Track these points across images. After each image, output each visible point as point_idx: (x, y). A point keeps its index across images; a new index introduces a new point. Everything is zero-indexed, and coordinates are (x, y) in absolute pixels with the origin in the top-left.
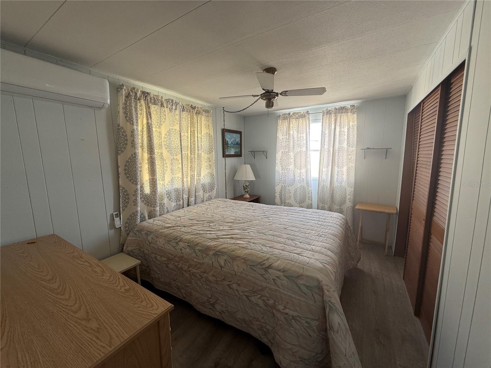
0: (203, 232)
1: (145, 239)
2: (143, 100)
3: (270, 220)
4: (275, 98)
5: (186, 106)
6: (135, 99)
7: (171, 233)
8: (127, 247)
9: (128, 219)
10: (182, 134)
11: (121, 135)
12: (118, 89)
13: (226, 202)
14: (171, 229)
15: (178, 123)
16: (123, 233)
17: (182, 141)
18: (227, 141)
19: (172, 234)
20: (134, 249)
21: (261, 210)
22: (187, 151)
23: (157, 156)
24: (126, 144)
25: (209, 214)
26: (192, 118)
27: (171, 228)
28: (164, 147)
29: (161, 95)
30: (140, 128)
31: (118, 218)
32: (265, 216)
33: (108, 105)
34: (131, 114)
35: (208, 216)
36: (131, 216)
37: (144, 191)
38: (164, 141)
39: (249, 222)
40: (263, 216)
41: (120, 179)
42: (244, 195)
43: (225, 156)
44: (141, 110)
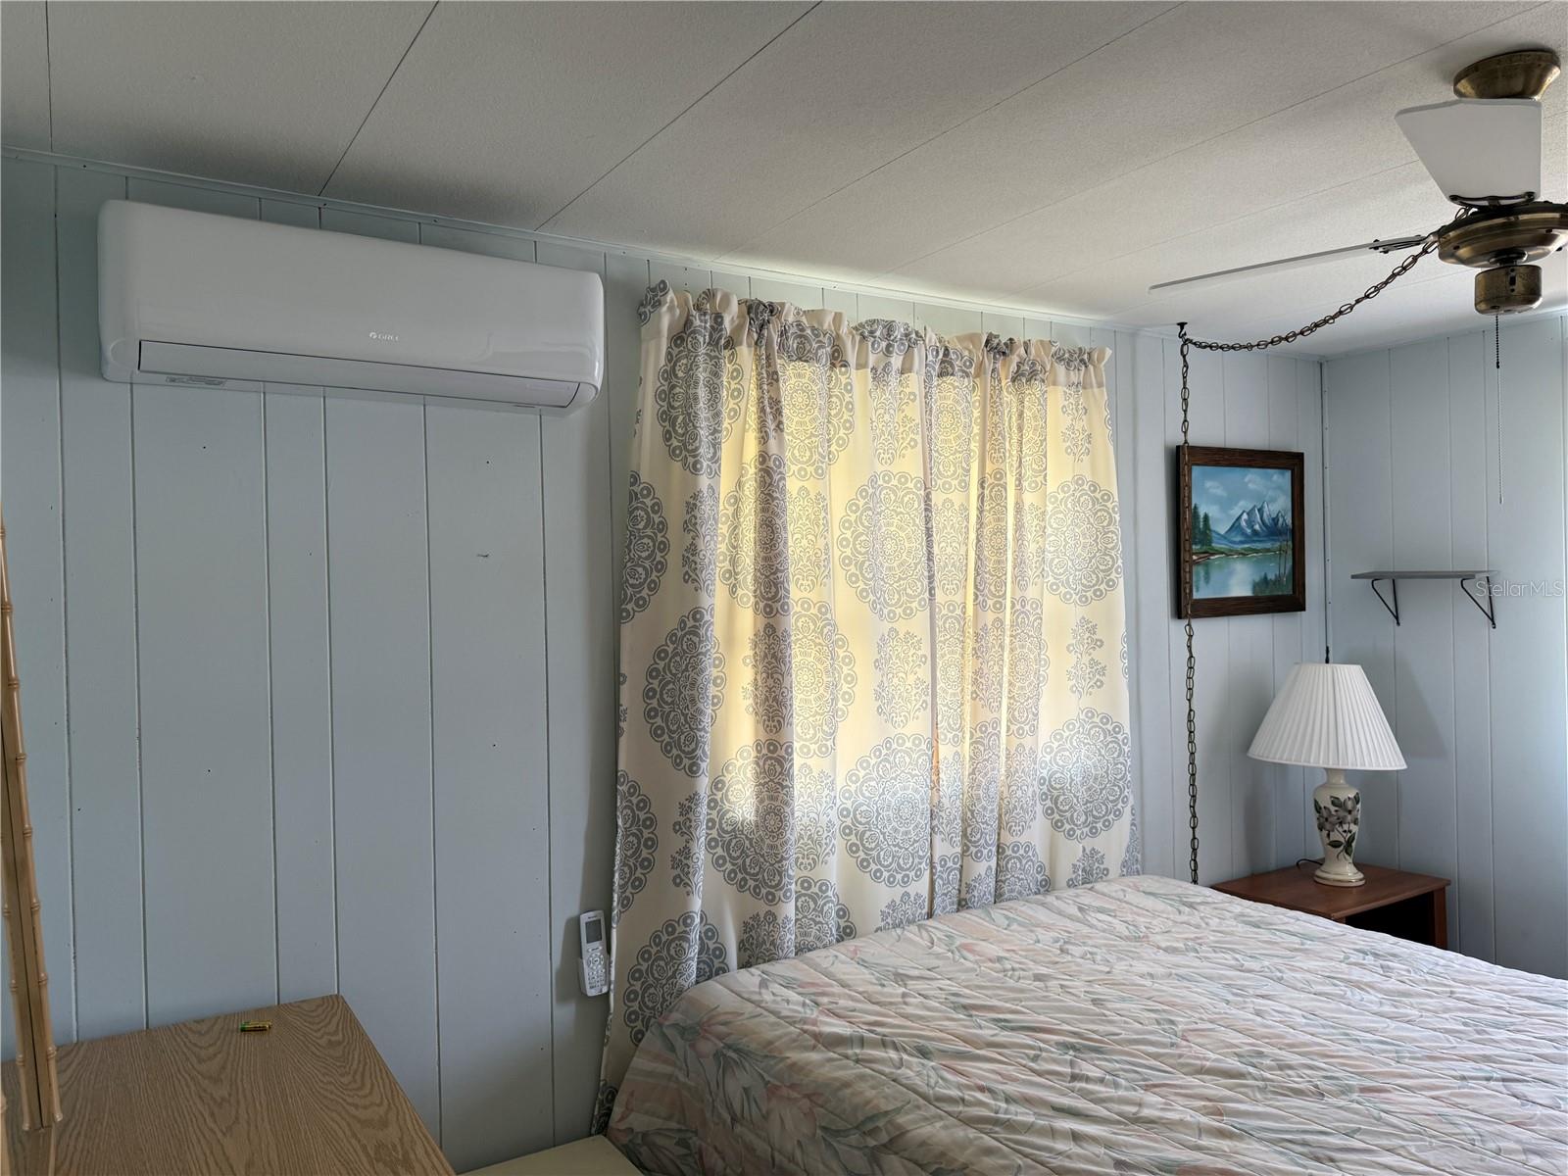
0: (1031, 1119)
1: (713, 1085)
2: (749, 346)
3: (1530, 1110)
4: (1548, 239)
5: (959, 347)
6: (713, 343)
7: (846, 1085)
8: (629, 1110)
9: (644, 954)
10: (937, 498)
11: (641, 526)
12: (642, 310)
13: (1191, 906)
14: (847, 1057)
15: (918, 438)
16: (617, 1030)
17: (936, 538)
18: (1206, 517)
19: (848, 1091)
20: (659, 1132)
21: (1451, 1003)
22: (961, 591)
23: (797, 621)
24: (661, 567)
25: (1078, 986)
26: (991, 406)
27: (850, 1052)
28: (840, 574)
29: (832, 308)
30: (725, 486)
31: (599, 946)
32: (1487, 1059)
33: (596, 388)
34: (691, 419)
35: (1070, 1002)
36: (656, 938)
37: (727, 806)
38: (843, 542)
39: (1355, 1096)
40: (1467, 1058)
41: (623, 741)
42: (1320, 863)
43: (1185, 606)
44: (739, 393)
